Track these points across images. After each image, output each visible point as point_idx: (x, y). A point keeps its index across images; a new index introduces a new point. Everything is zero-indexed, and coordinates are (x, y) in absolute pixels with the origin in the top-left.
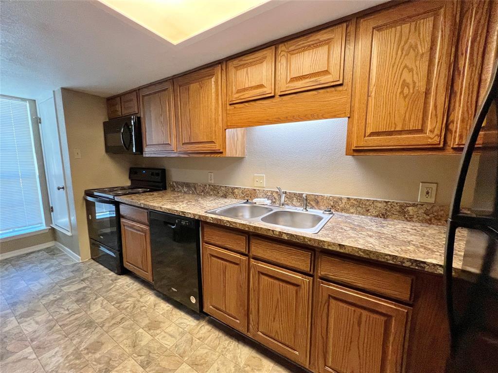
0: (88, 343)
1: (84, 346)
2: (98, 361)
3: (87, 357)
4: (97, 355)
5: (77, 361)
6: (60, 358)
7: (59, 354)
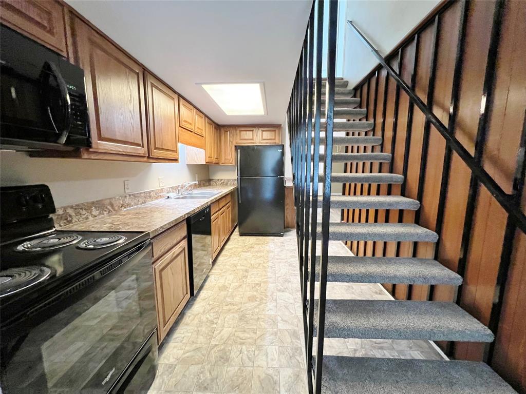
0: (254, 303)
1: (256, 304)
2: (257, 291)
3: (259, 296)
4: (255, 293)
5: (263, 297)
6: (269, 305)
7: (267, 308)
